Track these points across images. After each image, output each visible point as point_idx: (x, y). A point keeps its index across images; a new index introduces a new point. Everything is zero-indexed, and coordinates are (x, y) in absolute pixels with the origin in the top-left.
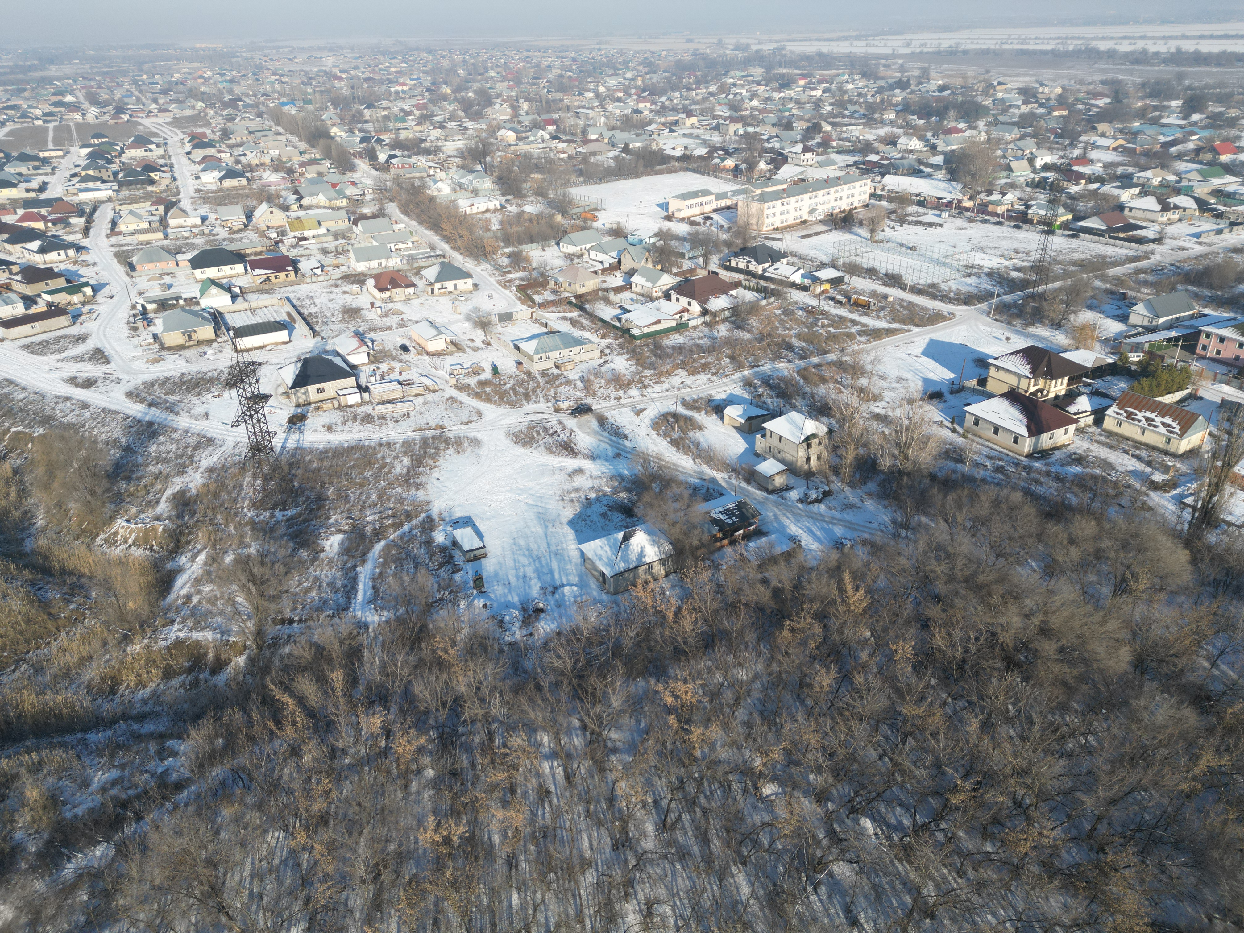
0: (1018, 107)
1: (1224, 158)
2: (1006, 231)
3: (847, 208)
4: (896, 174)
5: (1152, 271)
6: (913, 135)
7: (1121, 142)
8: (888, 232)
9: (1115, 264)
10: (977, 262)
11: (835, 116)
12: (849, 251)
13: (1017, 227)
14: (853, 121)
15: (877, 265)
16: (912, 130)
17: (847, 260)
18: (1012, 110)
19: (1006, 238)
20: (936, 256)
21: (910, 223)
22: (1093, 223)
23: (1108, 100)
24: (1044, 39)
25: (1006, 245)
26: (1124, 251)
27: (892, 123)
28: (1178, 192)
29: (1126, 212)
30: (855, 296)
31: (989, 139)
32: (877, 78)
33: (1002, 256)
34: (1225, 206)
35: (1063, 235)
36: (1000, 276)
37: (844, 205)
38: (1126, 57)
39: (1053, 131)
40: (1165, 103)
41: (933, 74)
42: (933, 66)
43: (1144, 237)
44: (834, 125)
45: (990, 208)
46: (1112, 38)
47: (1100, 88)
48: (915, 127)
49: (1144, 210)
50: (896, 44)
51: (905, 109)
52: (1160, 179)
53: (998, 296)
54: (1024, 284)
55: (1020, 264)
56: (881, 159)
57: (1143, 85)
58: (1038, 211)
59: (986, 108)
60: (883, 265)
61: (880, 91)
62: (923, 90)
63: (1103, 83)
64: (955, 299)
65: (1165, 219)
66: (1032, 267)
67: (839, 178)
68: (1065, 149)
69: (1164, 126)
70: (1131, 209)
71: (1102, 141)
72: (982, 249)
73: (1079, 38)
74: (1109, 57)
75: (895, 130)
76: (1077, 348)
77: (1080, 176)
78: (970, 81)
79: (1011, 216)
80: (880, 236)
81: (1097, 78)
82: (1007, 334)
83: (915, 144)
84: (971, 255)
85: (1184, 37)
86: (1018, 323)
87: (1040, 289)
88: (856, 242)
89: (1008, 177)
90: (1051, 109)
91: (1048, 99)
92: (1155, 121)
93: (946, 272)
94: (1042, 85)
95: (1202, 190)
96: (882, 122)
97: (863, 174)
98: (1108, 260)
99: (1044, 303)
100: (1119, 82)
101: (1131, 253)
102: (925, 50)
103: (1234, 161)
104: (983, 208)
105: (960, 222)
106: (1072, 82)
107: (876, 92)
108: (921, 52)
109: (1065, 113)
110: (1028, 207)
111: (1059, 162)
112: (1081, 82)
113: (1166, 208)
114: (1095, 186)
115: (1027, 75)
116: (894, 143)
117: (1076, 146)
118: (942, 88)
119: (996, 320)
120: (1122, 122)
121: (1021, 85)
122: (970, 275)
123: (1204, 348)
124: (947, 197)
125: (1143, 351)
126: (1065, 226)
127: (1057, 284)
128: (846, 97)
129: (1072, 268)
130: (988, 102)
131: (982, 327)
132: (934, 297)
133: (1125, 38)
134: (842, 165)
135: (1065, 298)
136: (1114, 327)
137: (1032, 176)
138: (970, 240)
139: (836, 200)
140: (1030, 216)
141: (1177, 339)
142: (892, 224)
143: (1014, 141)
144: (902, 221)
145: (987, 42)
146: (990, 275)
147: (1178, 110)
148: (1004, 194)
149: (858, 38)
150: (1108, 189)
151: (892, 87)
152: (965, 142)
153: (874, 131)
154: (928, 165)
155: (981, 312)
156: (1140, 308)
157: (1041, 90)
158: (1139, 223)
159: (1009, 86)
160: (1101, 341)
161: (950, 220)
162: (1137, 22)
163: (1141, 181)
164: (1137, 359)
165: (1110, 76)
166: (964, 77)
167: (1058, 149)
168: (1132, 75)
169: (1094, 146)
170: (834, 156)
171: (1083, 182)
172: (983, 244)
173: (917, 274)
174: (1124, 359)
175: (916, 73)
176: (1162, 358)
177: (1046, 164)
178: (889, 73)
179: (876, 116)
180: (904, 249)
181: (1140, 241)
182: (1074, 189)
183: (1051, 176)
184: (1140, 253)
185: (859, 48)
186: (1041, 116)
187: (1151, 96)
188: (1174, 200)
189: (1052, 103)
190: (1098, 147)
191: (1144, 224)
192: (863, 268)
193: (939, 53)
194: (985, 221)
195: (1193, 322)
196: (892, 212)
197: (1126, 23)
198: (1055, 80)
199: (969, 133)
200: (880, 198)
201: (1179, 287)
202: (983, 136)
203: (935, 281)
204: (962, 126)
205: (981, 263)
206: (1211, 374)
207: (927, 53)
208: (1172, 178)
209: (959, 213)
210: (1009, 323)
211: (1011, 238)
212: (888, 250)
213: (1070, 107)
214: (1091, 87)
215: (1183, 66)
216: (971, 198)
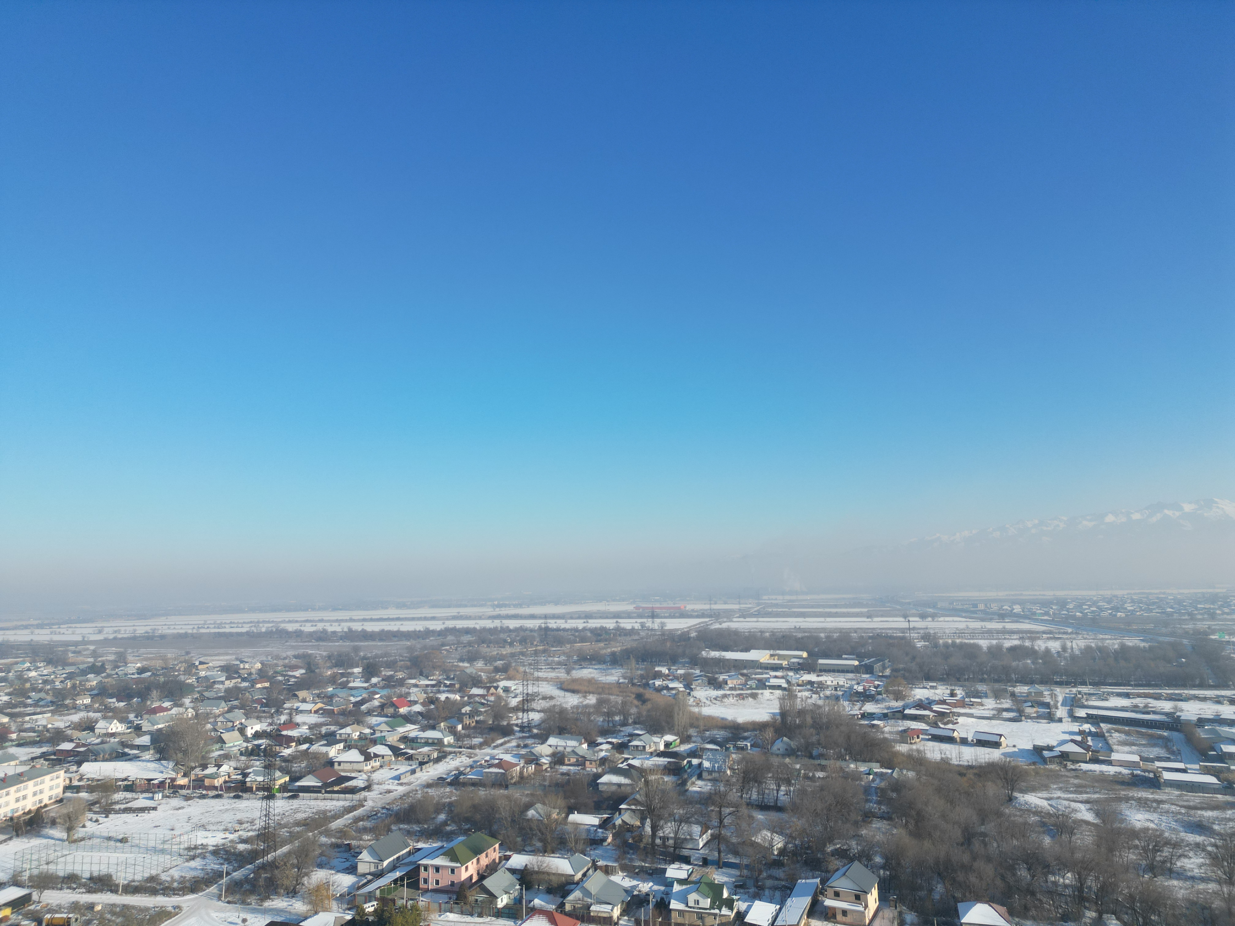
0: (222, 683)
1: (403, 710)
2: (226, 803)
3: (34, 808)
4: (96, 760)
5: (367, 817)
6: (113, 718)
7: (320, 705)
8: (91, 827)
9: (336, 817)
10: (199, 842)
11: (15, 706)
12: (38, 860)
13: (236, 797)
14: (38, 710)
15: (77, 869)
16: (110, 713)
17: (35, 872)
18: (216, 686)
19: (227, 810)
20: (152, 844)
21: (117, 812)
22: (309, 781)
23: (303, 671)
24: (238, 623)
25: (228, 818)
26: (341, 803)
27: (87, 708)
28: (374, 742)
29: (336, 766)
30: (48, 916)
31: (197, 715)
32: (65, 664)
33: (226, 830)
34: (412, 749)
35: (283, 798)
36: (227, 852)
37: (30, 804)
38: (311, 635)
39: (259, 701)
40: (349, 671)
41: (130, 658)
42: (130, 651)
43: (356, 787)
44: (12, 716)
45: (207, 782)
46: (297, 622)
47: (294, 661)
48: (114, 710)
49: (351, 762)
50: (85, 631)
51: (101, 692)
52: (358, 733)
53: (228, 874)
54: (253, 856)
55: (245, 835)
56: (78, 746)
57: (329, 657)
58: (255, 778)
59: (191, 686)
60: (86, 867)
61: (70, 676)
62: (120, 673)
63: (296, 657)
64: (180, 889)
65: (369, 767)
66: (258, 836)
67: (21, 775)
68: (272, 716)
69: (352, 688)
70: (339, 763)
71: (304, 707)
72: (203, 827)
73: (269, 622)
74: (297, 636)
75: (91, 715)
76: (316, 913)
77: (289, 740)
78: (170, 664)
79: (230, 787)
80: (80, 832)
81: (290, 653)
82: (243, 915)
83: (117, 727)
84: (192, 836)
85: (352, 620)
86: (253, 900)
87: (270, 857)
88: (47, 847)
89: (221, 749)
90: (253, 683)
91: (250, 674)
92: (344, 686)
93: (165, 860)
94: (242, 662)
95: (392, 739)
96: (76, 708)
97: (54, 765)
98: (329, 814)
99: (276, 872)
100: (310, 656)
101: (347, 804)
102: (120, 636)
103: (410, 712)
104: (199, 783)
105: (176, 802)
106: (270, 658)
107: (66, 678)
108: (115, 638)
109: (267, 685)
110: (245, 775)
111: (269, 729)
112: (277, 657)
113: (368, 757)
114: (305, 747)
115: (227, 654)
116: (91, 729)
117: (282, 713)
118: (141, 671)
119: (229, 902)
120: (318, 688)
121: (222, 663)
122: (193, 858)
123: (426, 881)
124: (159, 777)
125: (376, 899)
126: (284, 788)
127: (285, 849)
128: (28, 685)
129: (297, 829)
130: (191, 680)
131: (214, 915)
132: (154, 892)
133: (307, 621)
134: (25, 758)
135: (295, 861)
136: (346, 881)
137: (245, 745)
138: (189, 819)
139: (17, 800)
140: (248, 785)
141: (401, 878)
142: (95, 817)
143: (222, 714)
144: (107, 811)
145: (184, 627)
146: (216, 852)
147: (360, 675)
148: (219, 766)
149: (40, 626)
150: (317, 748)
151: (84, 672)
152: (172, 719)
153: (65, 718)
154: (133, 747)
155: (210, 896)
156: (365, 856)
157: (242, 666)
158: (348, 774)
159: (211, 664)
160: (337, 899)
161: (165, 801)
162: (313, 609)
163: (343, 736)
164: (371, 909)
165: (301, 651)
166: (165, 659)
167: (266, 717)
168: (318, 649)
169: (298, 711)
170: (13, 750)
171: (294, 744)
172: (204, 821)
173: (130, 870)
174: (360, 911)
175: (112, 658)
176: (394, 901)
177: (256, 732)
178: (81, 658)
179: (67, 702)
180: (112, 843)
181: (353, 791)
182: (286, 752)
183: (263, 742)
184: (355, 803)
185: (42, 636)
186: (246, 689)
187: (336, 665)
188: (373, 750)
189: (254, 677)
190: (302, 712)
191: (353, 775)
192: (58, 877)
193: (134, 638)
194: (203, 797)
195: (411, 859)
196: (94, 803)
197: (306, 610)
198: (254, 658)
199: (175, 711)
200: (78, 789)
201: (394, 827)
202: (191, 713)
203: (154, 872)
204: (167, 704)
205: (204, 842)
206: (436, 906)
207: (121, 639)
208: (367, 731)
209: (174, 793)
210: (243, 902)
211: (233, 809)
212: (92, 848)
213: (270, 679)
214: (287, 661)
215: (357, 641)
216: (185, 775)
